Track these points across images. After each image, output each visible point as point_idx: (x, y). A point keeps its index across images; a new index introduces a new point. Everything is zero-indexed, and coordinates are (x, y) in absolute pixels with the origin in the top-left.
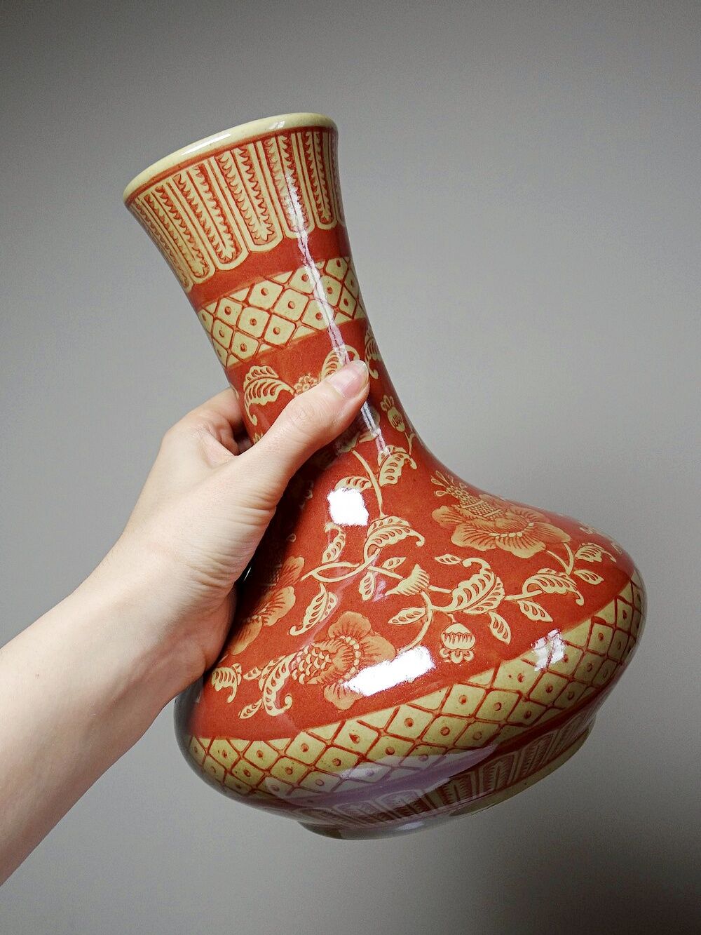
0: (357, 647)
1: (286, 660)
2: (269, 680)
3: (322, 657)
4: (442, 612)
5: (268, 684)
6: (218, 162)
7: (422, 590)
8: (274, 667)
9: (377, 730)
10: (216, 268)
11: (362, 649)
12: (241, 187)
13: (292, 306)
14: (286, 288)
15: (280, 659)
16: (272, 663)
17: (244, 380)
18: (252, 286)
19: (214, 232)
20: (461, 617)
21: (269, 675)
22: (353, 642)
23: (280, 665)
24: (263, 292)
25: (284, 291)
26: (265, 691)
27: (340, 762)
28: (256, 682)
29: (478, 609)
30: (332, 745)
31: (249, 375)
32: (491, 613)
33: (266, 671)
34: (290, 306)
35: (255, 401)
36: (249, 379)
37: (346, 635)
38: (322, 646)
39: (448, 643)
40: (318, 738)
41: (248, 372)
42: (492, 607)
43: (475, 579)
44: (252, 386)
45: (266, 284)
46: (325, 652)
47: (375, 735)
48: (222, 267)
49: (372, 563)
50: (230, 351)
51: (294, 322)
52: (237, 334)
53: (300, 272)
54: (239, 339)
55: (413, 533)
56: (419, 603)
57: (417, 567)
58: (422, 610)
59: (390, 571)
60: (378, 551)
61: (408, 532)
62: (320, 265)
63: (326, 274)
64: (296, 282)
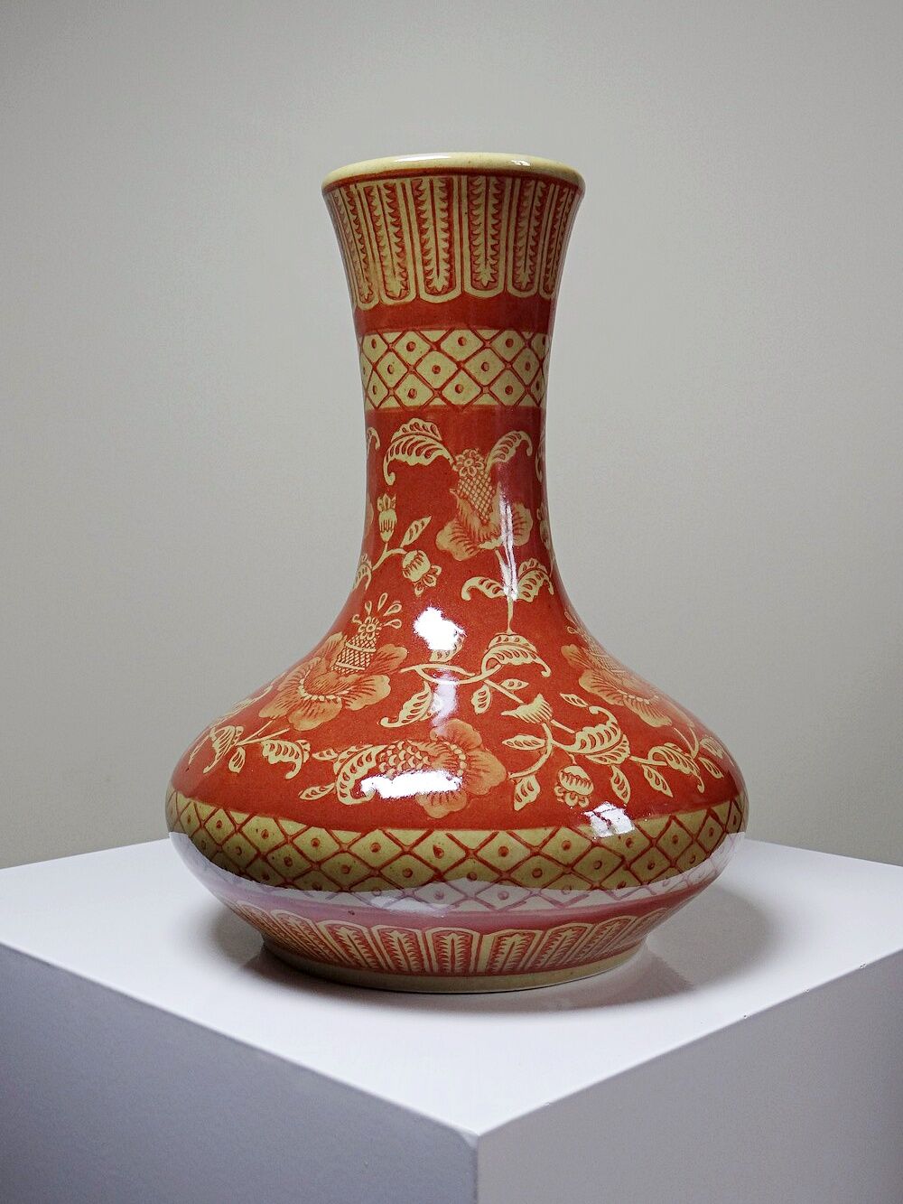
0: (463, 757)
1: (375, 751)
2: (348, 765)
3: (420, 758)
4: (562, 750)
5: (346, 769)
6: (470, 183)
7: (543, 721)
8: (357, 753)
9: (466, 849)
10: (418, 295)
11: (468, 761)
12: (481, 219)
13: (485, 368)
14: (486, 346)
15: (366, 747)
16: (353, 749)
18: (451, 330)
19: (432, 255)
20: (582, 761)
21: (348, 760)
22: (459, 751)
23: (365, 754)
24: (460, 342)
25: (483, 348)
26: (341, 776)
27: (412, 873)
28: (329, 764)
29: (601, 759)
30: (410, 853)
31: (406, 426)
32: (613, 767)
33: (344, 755)
34: (483, 368)
36: (404, 430)
37: (452, 742)
38: (421, 746)
39: (564, 782)
40: (396, 841)
41: (406, 422)
42: (615, 762)
43: (600, 728)
45: (467, 334)
46: (424, 753)
47: (462, 854)
48: (425, 296)
49: (490, 678)
50: (391, 392)
51: (482, 387)
52: (411, 377)
53: (506, 335)
54: (411, 382)
55: (539, 661)
56: (539, 733)
57: (540, 696)
58: (542, 742)
59: (509, 691)
60: (498, 667)
61: (535, 658)
62: (527, 335)
63: (530, 347)
64: (499, 343)
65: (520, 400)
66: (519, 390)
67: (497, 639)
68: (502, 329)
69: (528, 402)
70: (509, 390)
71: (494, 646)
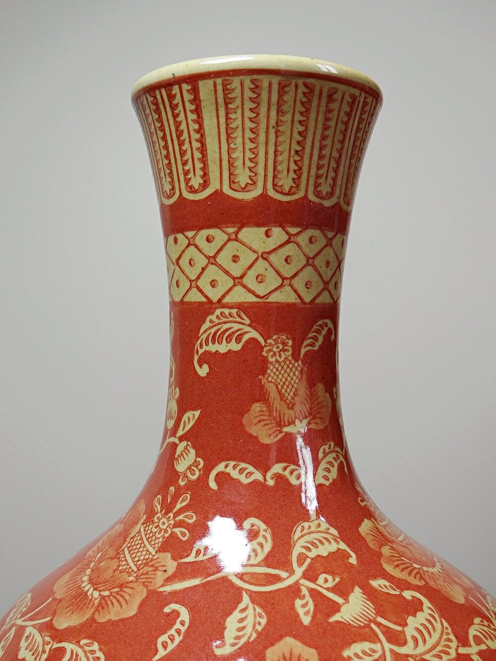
7: (370, 621)
13: (289, 261)
14: (291, 240)
17: (204, 322)
25: (288, 242)
29: (436, 656)
31: (213, 317)
34: (286, 260)
35: (213, 348)
36: (211, 321)
41: (212, 313)
43: (421, 617)
44: (213, 330)
49: (305, 576)
50: (193, 284)
51: (283, 279)
52: (212, 268)
53: (310, 232)
54: (212, 272)
55: (343, 546)
56: (374, 638)
57: (357, 590)
58: (377, 647)
59: (328, 589)
60: (308, 561)
61: (338, 543)
62: (330, 235)
63: (331, 245)
64: (303, 239)
65: (318, 295)
66: (318, 286)
67: (300, 528)
68: (305, 227)
69: (325, 298)
70: (308, 285)
71: (299, 539)
